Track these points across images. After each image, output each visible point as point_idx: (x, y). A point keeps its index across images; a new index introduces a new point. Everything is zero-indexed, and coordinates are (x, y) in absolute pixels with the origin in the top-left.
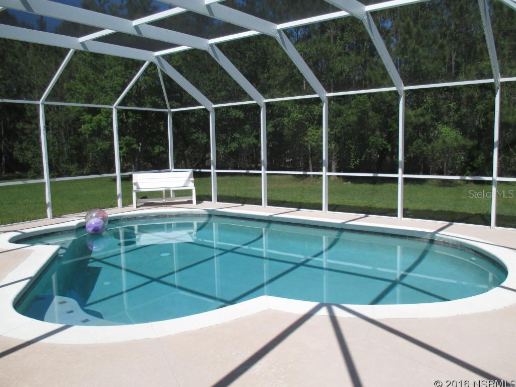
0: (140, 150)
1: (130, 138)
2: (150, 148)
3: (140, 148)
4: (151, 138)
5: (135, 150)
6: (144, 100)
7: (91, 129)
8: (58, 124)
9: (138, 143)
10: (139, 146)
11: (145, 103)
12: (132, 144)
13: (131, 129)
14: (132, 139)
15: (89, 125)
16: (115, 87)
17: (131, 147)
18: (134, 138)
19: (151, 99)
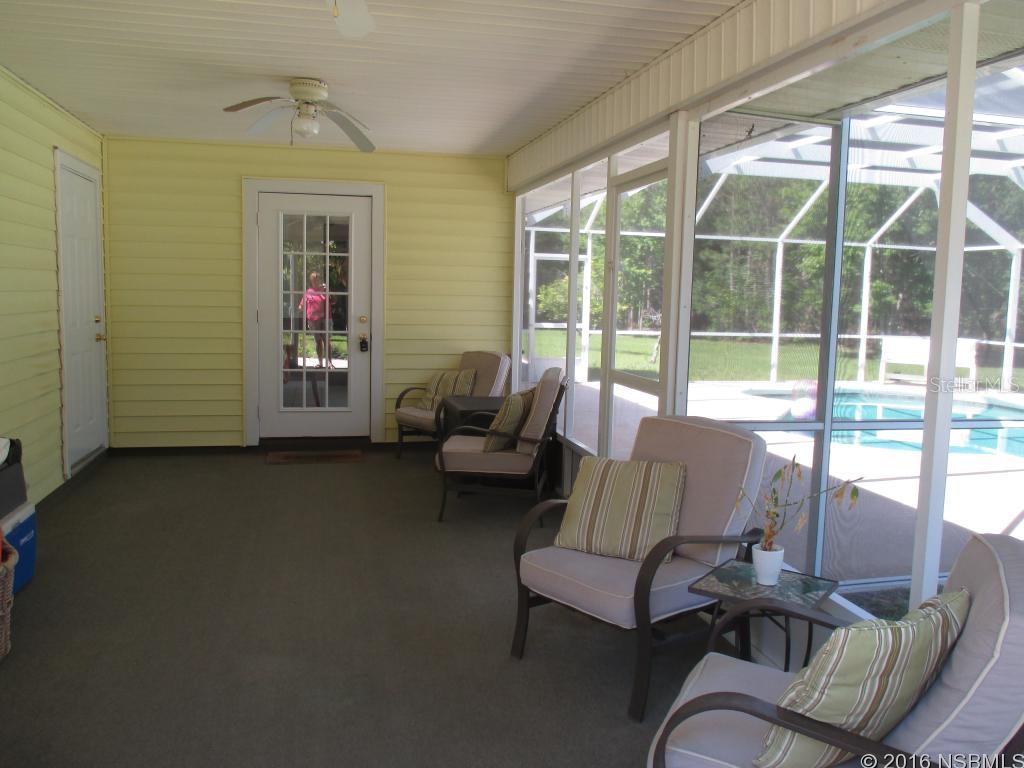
0: (898, 306)
1: (884, 284)
2: (917, 304)
3: (899, 302)
4: (921, 286)
5: (889, 307)
6: (917, 216)
7: (818, 266)
8: (761, 254)
9: (895, 293)
10: (897, 298)
11: (918, 222)
12: (885, 295)
13: (886, 267)
14: (887, 285)
15: (816, 259)
16: (867, 195)
17: (883, 300)
18: (890, 282)
19: (930, 215)
